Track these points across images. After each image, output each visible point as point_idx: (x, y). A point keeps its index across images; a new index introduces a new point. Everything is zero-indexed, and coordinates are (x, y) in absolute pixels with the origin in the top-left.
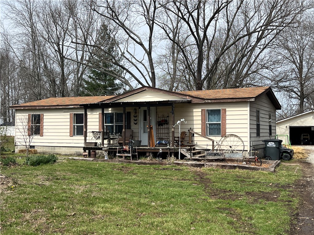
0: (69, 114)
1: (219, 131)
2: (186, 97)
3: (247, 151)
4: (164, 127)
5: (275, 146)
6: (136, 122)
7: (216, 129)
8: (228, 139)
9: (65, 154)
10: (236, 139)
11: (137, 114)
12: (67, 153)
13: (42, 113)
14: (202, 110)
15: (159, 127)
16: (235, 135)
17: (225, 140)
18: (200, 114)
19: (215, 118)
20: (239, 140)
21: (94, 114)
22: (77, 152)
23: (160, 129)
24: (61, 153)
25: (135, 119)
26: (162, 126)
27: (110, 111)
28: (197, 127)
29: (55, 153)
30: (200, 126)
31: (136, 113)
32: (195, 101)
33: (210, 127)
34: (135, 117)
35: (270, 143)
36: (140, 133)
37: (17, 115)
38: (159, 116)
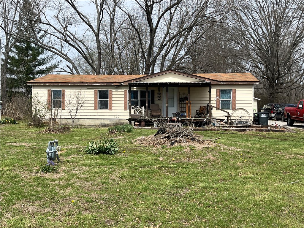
0: (94, 90)
1: (229, 105)
2: (206, 80)
3: (252, 120)
4: (184, 103)
5: (266, 116)
6: (159, 98)
7: (227, 105)
8: (237, 112)
9: (89, 125)
10: (243, 112)
11: (161, 92)
12: (91, 125)
13: (64, 89)
14: (217, 90)
15: (181, 103)
16: (243, 109)
17: (235, 112)
18: (215, 93)
19: (226, 96)
20: (246, 112)
21: (119, 91)
22: (102, 123)
23: (181, 104)
24: (85, 124)
25: (159, 96)
26: (183, 101)
27: (135, 89)
28: (214, 103)
29: (79, 124)
30: (215, 102)
31: (159, 91)
32: (213, 83)
33: (222, 103)
34: (159, 94)
35: (262, 114)
36: (163, 107)
37: (34, 90)
38: (180, 94)
